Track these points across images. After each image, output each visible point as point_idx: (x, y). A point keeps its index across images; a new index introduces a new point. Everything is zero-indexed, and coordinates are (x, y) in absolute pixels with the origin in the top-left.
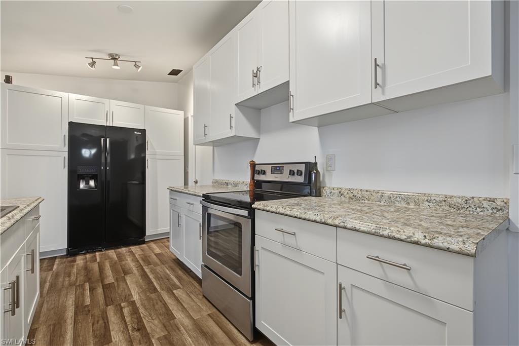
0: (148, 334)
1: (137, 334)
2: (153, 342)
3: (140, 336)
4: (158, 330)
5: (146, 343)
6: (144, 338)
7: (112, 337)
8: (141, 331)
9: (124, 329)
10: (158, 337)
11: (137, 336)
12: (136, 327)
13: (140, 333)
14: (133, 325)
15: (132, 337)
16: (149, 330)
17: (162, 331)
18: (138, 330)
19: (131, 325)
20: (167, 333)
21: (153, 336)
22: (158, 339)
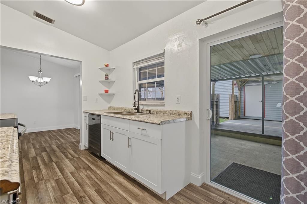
0: (75, 195)
1: (82, 195)
2: (71, 191)
3: (80, 194)
4: (69, 198)
5: (75, 191)
6: (77, 193)
7: (95, 192)
8: (80, 196)
9: (91, 197)
10: (69, 194)
11: (81, 194)
12: (83, 199)
13: (80, 195)
14: (85, 200)
15: (84, 193)
16: (75, 198)
17: (66, 197)
18: (81, 197)
19: (87, 200)
20: (63, 196)
21: (72, 194)
22: (69, 193)
